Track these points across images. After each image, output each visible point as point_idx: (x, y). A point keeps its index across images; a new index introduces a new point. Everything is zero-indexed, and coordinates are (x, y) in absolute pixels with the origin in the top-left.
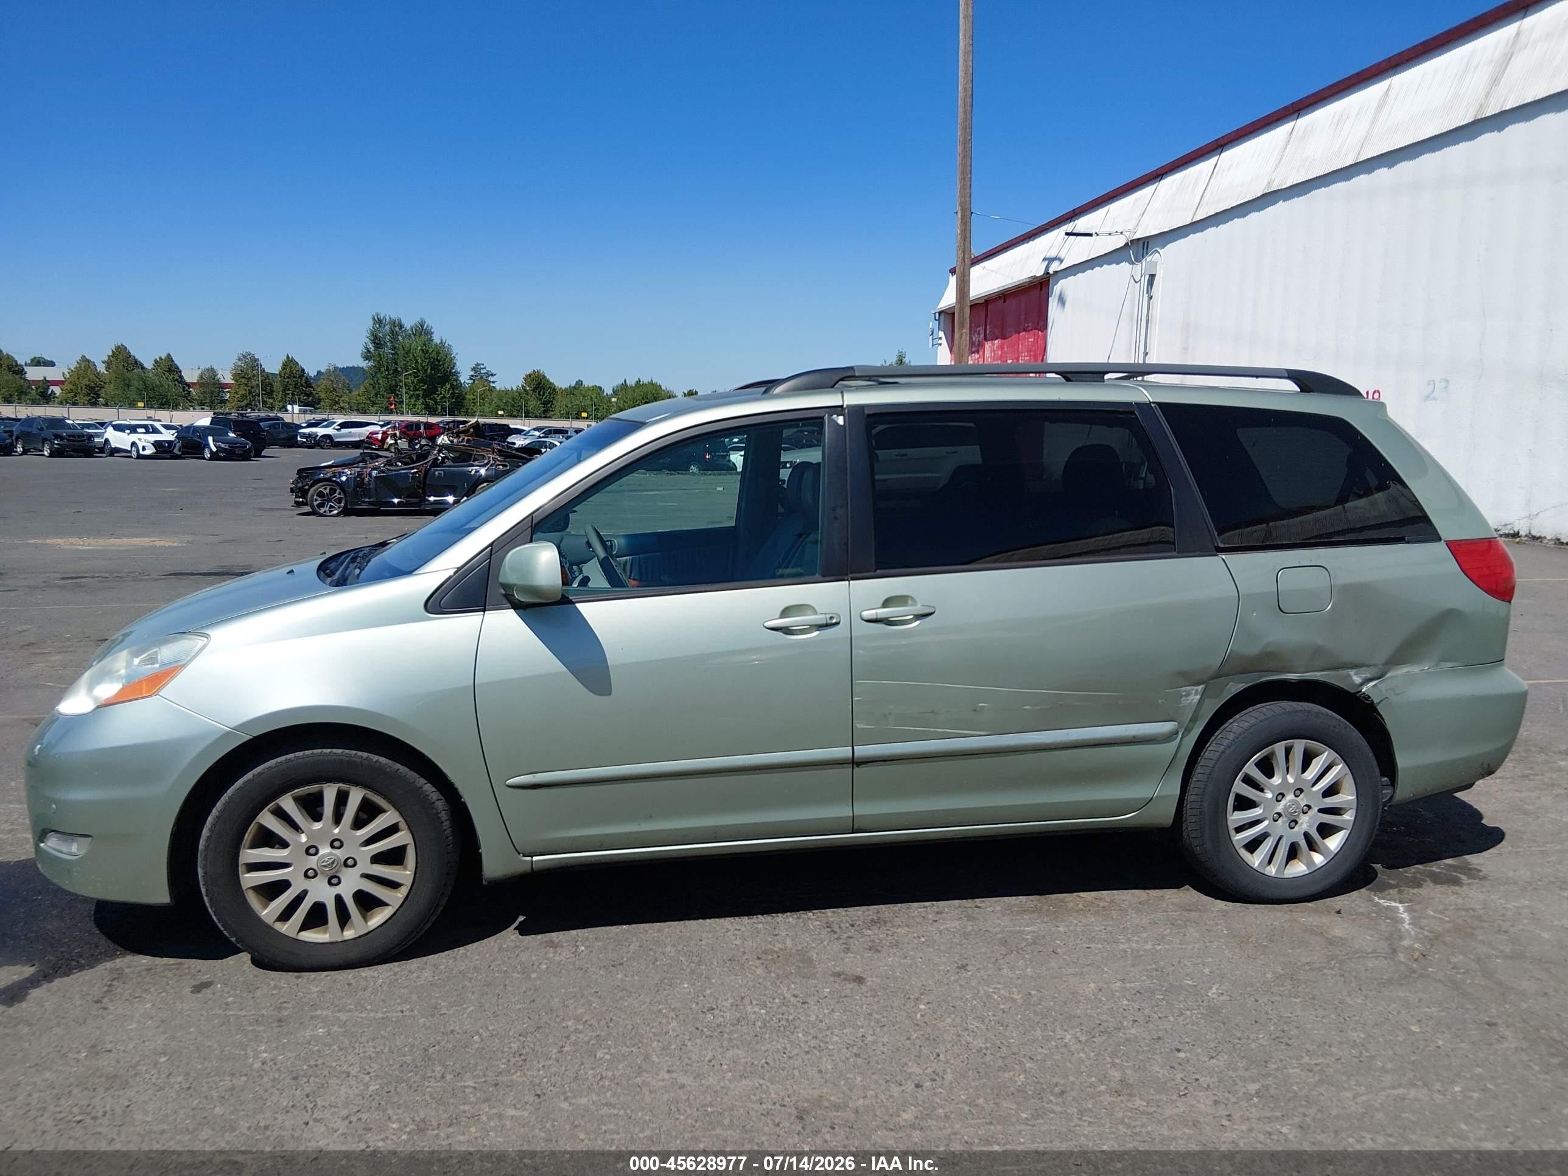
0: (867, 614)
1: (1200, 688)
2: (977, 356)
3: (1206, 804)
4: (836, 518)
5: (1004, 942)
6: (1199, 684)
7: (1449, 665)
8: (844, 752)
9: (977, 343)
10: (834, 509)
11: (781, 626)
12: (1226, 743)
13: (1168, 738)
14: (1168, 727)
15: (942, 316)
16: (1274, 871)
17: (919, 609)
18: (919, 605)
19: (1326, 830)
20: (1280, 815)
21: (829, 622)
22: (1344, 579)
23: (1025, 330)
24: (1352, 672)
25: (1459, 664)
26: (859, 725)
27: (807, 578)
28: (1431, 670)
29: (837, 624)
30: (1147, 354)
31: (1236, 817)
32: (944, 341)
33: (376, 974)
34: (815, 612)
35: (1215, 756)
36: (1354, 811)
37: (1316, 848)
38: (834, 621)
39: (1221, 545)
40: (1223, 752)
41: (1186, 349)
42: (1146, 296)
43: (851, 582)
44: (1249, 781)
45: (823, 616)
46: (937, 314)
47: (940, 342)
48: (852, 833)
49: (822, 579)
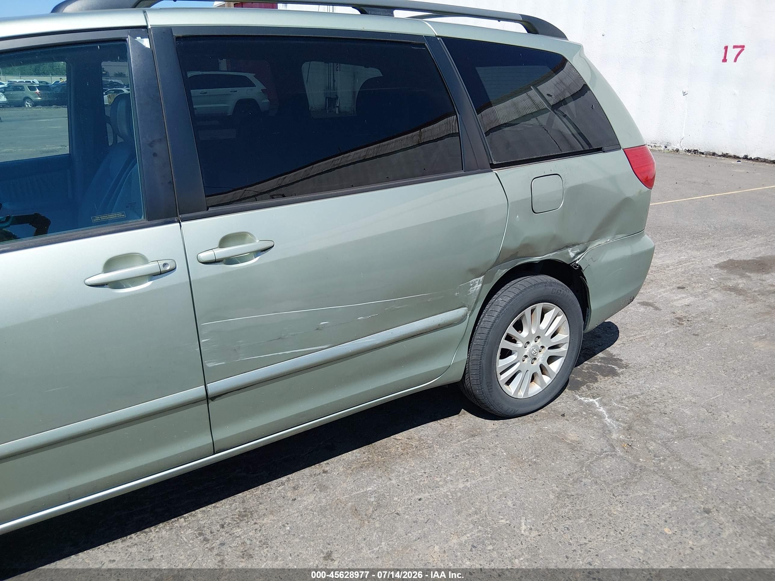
0: (206, 256)
1: (481, 278)
3: (484, 361)
4: (155, 155)
5: (355, 511)
6: (480, 276)
7: (620, 236)
8: (198, 391)
10: (151, 145)
11: (109, 280)
12: (496, 314)
13: (461, 320)
14: (461, 312)
16: (523, 394)
17: (258, 245)
18: (258, 241)
19: (551, 359)
20: (526, 356)
21: (163, 269)
22: (571, 183)
24: (569, 250)
25: (624, 235)
26: (209, 365)
27: (131, 223)
28: (611, 241)
29: (173, 270)
31: (501, 363)
34: (145, 261)
35: (489, 325)
36: (568, 344)
37: (546, 372)
38: (168, 268)
39: (495, 163)
40: (494, 322)
43: (182, 223)
44: (510, 338)
45: (156, 264)
48: (214, 454)
49: (149, 223)
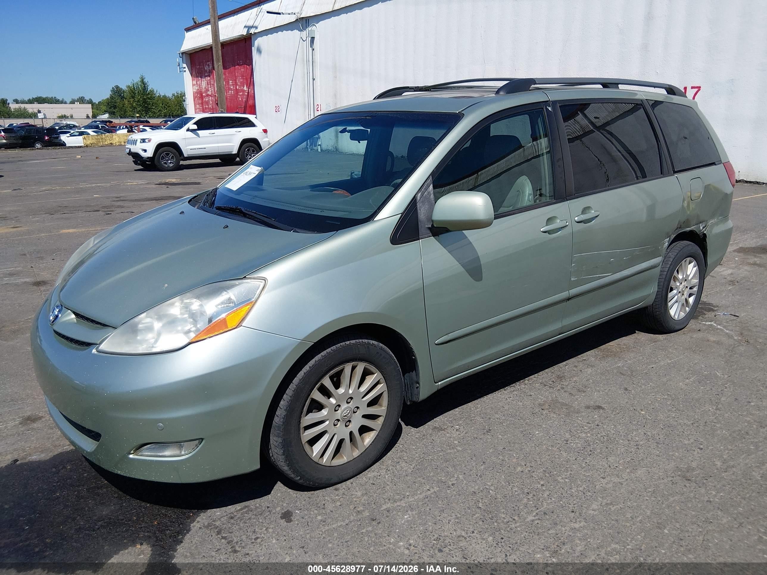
0: (577, 219)
1: (668, 239)
2: (209, 78)
3: (664, 292)
4: (559, 166)
6: (668, 237)
8: (566, 294)
9: (208, 71)
10: (557, 161)
11: (548, 229)
12: (670, 263)
13: (658, 264)
15: (184, 54)
16: (677, 317)
20: (680, 292)
22: (705, 183)
23: (238, 65)
24: (701, 225)
26: (572, 279)
28: (716, 221)
29: (567, 226)
30: (314, 79)
31: (670, 295)
32: (187, 69)
33: (375, 474)
36: (698, 287)
37: (687, 304)
39: (675, 170)
40: (670, 267)
41: (336, 77)
42: (310, 49)
44: (674, 279)
46: (181, 54)
47: (184, 70)
49: (556, 201)
